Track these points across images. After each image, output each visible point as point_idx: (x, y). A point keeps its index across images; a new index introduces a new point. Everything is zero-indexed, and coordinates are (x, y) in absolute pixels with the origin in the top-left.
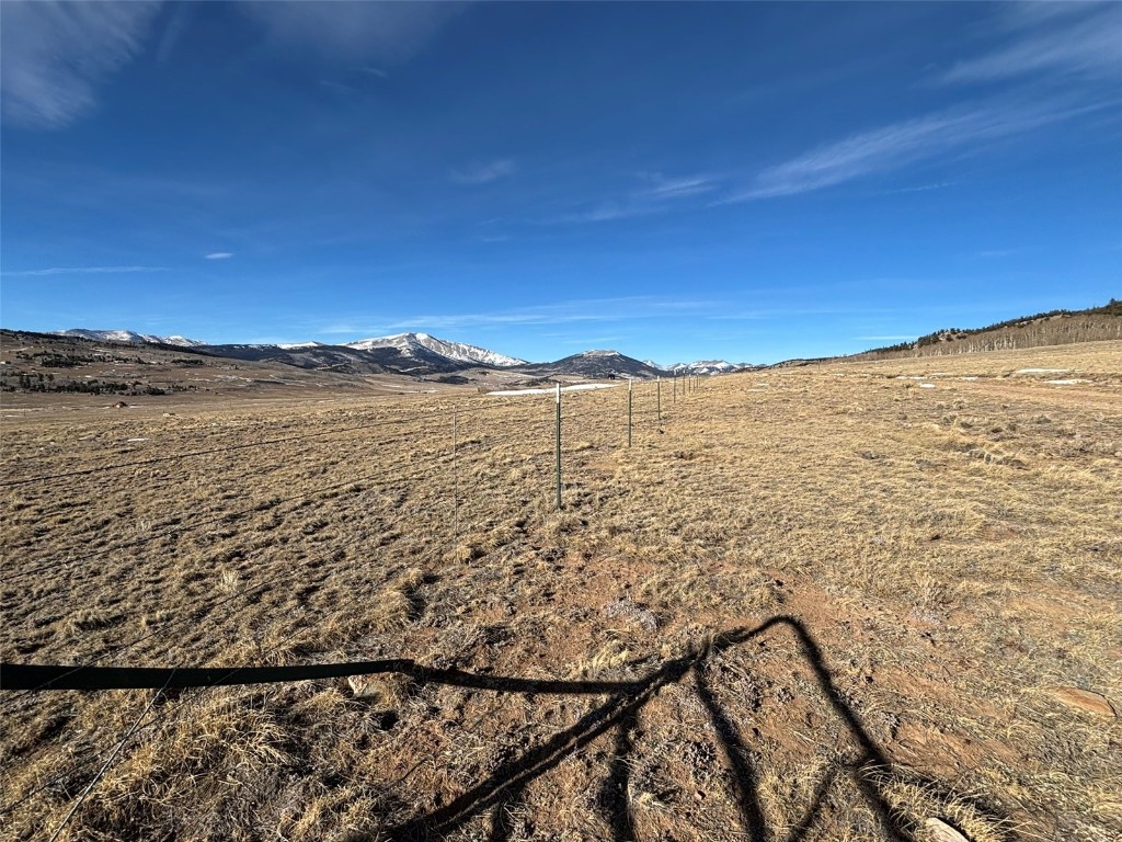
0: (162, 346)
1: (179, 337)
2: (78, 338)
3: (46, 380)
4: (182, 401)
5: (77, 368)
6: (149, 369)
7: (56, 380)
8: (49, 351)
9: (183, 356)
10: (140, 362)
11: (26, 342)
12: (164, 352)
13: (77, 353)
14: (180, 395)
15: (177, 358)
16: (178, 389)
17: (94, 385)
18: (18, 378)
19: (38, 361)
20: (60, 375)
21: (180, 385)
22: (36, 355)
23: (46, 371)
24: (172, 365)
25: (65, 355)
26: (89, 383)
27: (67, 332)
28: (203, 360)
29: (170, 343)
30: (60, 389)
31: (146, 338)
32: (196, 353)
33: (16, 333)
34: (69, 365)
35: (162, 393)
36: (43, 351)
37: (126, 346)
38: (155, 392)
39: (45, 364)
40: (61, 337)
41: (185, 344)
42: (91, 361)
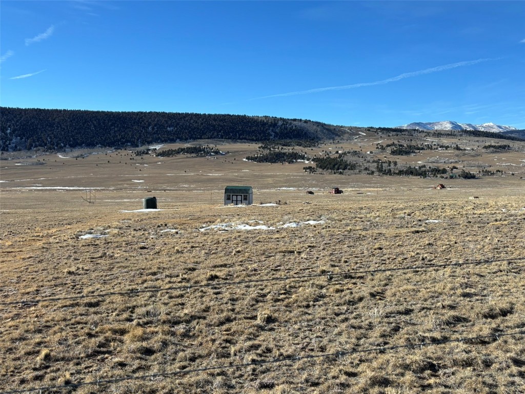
0: (476, 133)
1: (491, 124)
2: (415, 130)
3: (392, 165)
4: (489, 184)
5: (412, 155)
6: (464, 154)
7: (399, 166)
8: (396, 142)
9: (493, 142)
10: (458, 148)
11: (383, 136)
12: (477, 139)
13: (413, 143)
14: (489, 179)
15: (487, 144)
16: (487, 173)
17: (423, 169)
18: (375, 164)
19: (389, 150)
20: (402, 161)
21: (489, 169)
22: (388, 146)
23: (393, 158)
24: (484, 150)
25: (405, 145)
26: (420, 168)
27: (408, 126)
28: (511, 145)
29: (483, 130)
30: (401, 173)
31: (464, 127)
32: (505, 138)
33: (377, 129)
34: (407, 153)
35: (473, 177)
36: (392, 142)
37: (448, 135)
38: (468, 176)
39: (393, 153)
40: (404, 130)
41: (495, 130)
42: (423, 149)
